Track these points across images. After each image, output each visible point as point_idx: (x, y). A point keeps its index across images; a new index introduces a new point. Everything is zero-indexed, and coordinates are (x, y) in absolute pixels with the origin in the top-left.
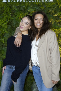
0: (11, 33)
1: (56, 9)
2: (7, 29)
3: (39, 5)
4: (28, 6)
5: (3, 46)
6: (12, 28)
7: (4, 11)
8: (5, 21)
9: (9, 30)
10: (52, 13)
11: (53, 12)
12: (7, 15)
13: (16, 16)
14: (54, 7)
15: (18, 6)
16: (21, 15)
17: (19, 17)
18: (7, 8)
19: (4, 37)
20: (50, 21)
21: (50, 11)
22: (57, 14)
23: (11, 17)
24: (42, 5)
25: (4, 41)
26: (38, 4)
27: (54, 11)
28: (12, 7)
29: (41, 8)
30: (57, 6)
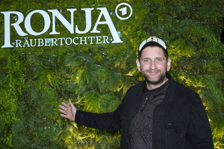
0: (27, 121)
1: (128, 59)
3: (90, 51)
4: (65, 54)
8: (12, 94)
9: (22, 113)
10: (122, 70)
11: (123, 66)
14: (124, 56)
17: (44, 82)
18: (15, 61)
19: (11, 133)
20: (119, 90)
21: (117, 64)
22: (134, 72)
23: (26, 81)
24: (96, 50)
25: (12, 141)
26: (87, 49)
27: (125, 65)
28: (26, 58)
29: (95, 57)
30: (132, 52)
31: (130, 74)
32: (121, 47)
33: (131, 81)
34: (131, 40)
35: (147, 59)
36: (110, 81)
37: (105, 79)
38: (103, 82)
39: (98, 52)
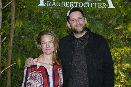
1: (118, 18)
3: (93, 12)
10: (113, 25)
14: (115, 17)
18: (46, 15)
20: (111, 37)
21: (111, 22)
22: (120, 27)
24: (98, 12)
26: (92, 10)
27: (115, 22)
28: (52, 13)
29: (97, 16)
30: (120, 15)
31: (118, 28)
32: (113, 11)
33: (118, 32)
34: (120, 7)
35: (74, 20)
36: (105, 32)
37: (102, 30)
38: (101, 32)
39: (99, 13)
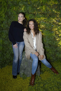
2: (5, 18)
5: (2, 29)
6: (8, 17)
7: (2, 5)
12: (4, 8)
13: (11, 8)
15: (12, 2)
16: (14, 8)
